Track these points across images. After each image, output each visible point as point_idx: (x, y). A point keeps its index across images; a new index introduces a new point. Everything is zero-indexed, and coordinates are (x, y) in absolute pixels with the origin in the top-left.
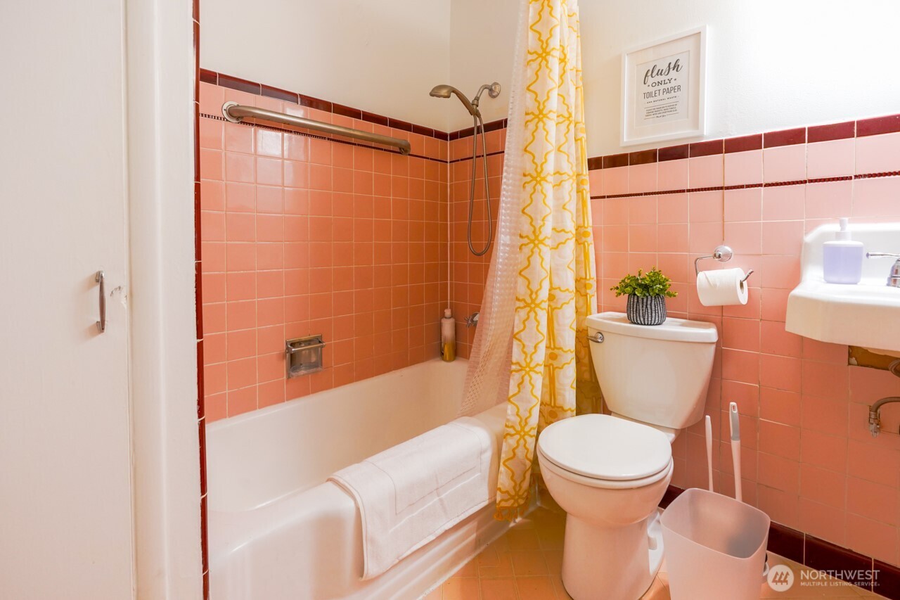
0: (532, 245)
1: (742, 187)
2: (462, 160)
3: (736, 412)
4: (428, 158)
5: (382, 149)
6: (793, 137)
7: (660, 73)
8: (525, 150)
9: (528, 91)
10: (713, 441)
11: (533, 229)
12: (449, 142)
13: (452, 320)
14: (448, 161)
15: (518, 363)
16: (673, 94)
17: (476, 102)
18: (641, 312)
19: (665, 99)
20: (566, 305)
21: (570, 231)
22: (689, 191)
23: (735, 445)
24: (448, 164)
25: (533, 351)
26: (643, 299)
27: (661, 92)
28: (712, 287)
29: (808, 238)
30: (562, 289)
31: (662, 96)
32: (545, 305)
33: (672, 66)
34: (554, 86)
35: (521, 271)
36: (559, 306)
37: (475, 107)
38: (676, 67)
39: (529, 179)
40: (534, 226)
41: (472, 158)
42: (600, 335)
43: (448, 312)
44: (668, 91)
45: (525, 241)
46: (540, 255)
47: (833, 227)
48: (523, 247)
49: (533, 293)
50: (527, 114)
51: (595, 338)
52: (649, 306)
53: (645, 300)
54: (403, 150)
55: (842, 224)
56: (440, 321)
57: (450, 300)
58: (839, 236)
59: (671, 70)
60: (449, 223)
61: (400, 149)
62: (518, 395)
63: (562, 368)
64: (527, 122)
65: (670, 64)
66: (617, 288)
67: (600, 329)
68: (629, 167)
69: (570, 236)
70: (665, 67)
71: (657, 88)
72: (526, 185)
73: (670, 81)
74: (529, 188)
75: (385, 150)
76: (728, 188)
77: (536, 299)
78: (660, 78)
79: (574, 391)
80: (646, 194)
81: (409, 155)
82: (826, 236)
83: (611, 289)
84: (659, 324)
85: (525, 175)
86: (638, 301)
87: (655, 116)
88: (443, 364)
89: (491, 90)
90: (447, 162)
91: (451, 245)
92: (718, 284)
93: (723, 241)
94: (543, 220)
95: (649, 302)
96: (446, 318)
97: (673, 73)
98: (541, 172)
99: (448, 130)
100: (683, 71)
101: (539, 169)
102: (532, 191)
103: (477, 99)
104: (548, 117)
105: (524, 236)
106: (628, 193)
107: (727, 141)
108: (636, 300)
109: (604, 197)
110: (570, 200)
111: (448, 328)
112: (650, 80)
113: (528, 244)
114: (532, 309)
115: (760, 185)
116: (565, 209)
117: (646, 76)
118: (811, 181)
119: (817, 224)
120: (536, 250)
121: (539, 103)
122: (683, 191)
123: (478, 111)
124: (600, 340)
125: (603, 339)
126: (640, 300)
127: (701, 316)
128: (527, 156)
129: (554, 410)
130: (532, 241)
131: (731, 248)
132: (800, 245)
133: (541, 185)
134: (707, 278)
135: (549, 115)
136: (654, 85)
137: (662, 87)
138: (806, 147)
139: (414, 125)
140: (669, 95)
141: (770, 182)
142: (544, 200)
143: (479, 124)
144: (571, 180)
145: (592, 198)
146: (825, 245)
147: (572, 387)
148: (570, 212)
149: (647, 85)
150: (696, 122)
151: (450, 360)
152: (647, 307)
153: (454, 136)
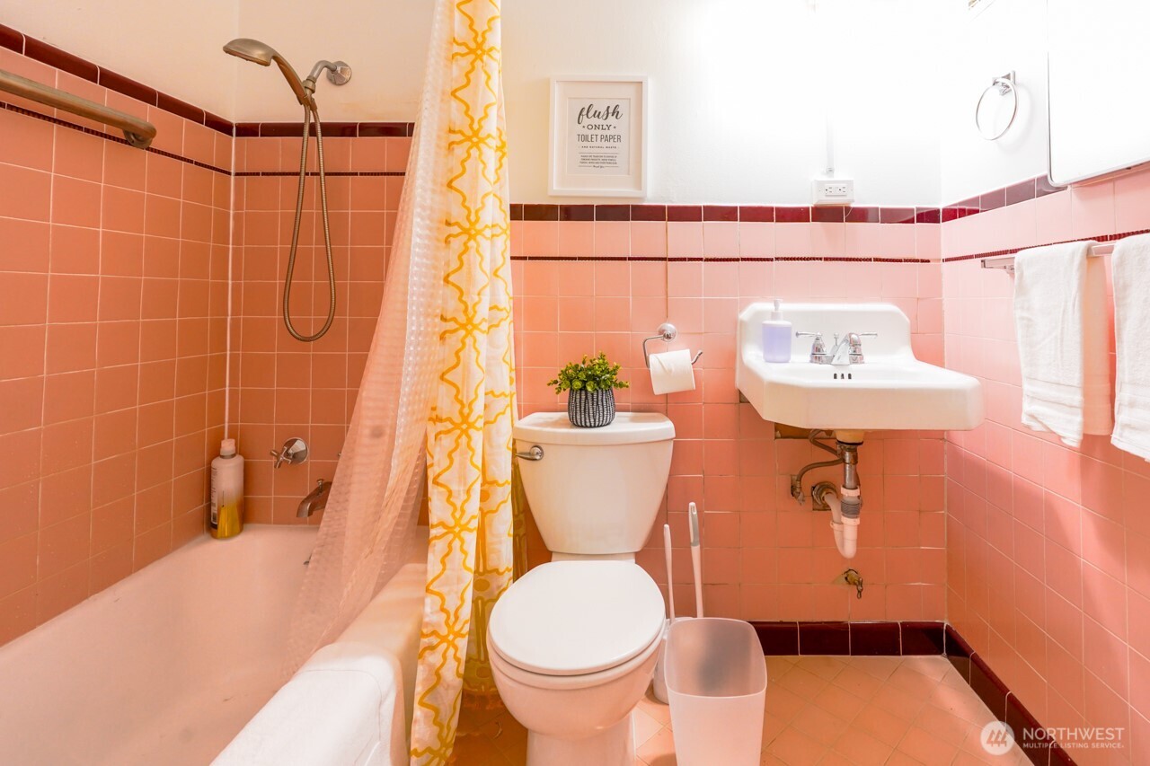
0: (462, 333)
1: (684, 259)
2: (264, 174)
3: (695, 513)
4: (191, 162)
5: (80, 128)
6: (726, 214)
7: (596, 114)
8: (449, 185)
9: (453, 98)
10: (672, 550)
11: (463, 307)
12: (234, 138)
13: (239, 460)
14: (233, 171)
15: (442, 524)
16: (611, 143)
17: (310, 85)
18: (591, 410)
19: (601, 148)
20: (501, 416)
21: (505, 309)
22: (630, 259)
23: (696, 551)
24: (232, 177)
25: (466, 497)
26: (592, 394)
27: (599, 137)
28: (667, 373)
29: (745, 315)
30: (497, 393)
31: (599, 143)
32: (480, 424)
33: (611, 110)
34: (494, 100)
35: (443, 374)
36: (492, 419)
37: (308, 92)
38: (616, 113)
39: (456, 230)
40: (465, 303)
41: (297, 174)
42: (537, 450)
43: (228, 446)
44: (607, 138)
45: (450, 325)
46: (475, 348)
47: (769, 307)
48: (447, 335)
49: (464, 407)
50: (451, 131)
51: (530, 454)
52: (600, 403)
53: (595, 396)
54: (136, 137)
55: (776, 304)
56: (210, 463)
57: (231, 420)
58: (774, 316)
59: (610, 115)
60: (230, 282)
61: (126, 133)
62: (443, 576)
63: (496, 511)
64: (453, 143)
65: (608, 107)
66: (556, 382)
67: (537, 440)
68: (558, 222)
69: (504, 314)
70: (603, 110)
71: (593, 132)
72: (451, 239)
73: (609, 127)
74: (456, 244)
75: (87, 131)
76: (671, 260)
77: (469, 415)
78: (595, 121)
79: (511, 540)
80: (581, 259)
81: (148, 149)
82: (759, 314)
83: (549, 384)
84: (608, 424)
85: (448, 224)
86: (586, 398)
87: (592, 165)
88: (216, 545)
89: (333, 71)
90: (230, 174)
91: (235, 323)
92: (673, 369)
93: (667, 318)
94: (479, 294)
95: (600, 398)
96: (222, 457)
97: (612, 120)
98: (477, 221)
99: (234, 117)
100: (624, 118)
101: (473, 218)
102: (463, 248)
103: (312, 79)
104: (486, 144)
105: (448, 317)
106: (558, 256)
107: (670, 208)
108: (583, 397)
109: (525, 258)
110: (503, 265)
111: (228, 477)
112: (586, 121)
113: (455, 331)
114: (465, 432)
115: (701, 259)
116: (497, 276)
117: (580, 114)
118: (743, 259)
119: (748, 302)
120: (469, 341)
121: (472, 120)
122: (624, 259)
123: (313, 100)
124: (538, 457)
125: (542, 454)
126: (589, 395)
127: (648, 406)
128: (452, 195)
129: (482, 577)
130: (463, 326)
131: (674, 325)
132: (737, 325)
133: (475, 240)
134: (660, 362)
135: (488, 141)
136: (590, 127)
137: (599, 132)
138: (739, 225)
139: (159, 93)
140: (607, 144)
141: (709, 257)
142: (480, 264)
143: (312, 120)
144: (504, 237)
145: (512, 258)
146: (764, 325)
147: (509, 535)
148: (504, 281)
149: (582, 125)
150: (638, 182)
151: (232, 535)
152: (598, 404)
153: (247, 130)
